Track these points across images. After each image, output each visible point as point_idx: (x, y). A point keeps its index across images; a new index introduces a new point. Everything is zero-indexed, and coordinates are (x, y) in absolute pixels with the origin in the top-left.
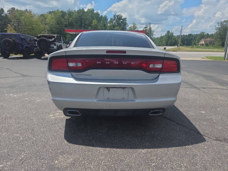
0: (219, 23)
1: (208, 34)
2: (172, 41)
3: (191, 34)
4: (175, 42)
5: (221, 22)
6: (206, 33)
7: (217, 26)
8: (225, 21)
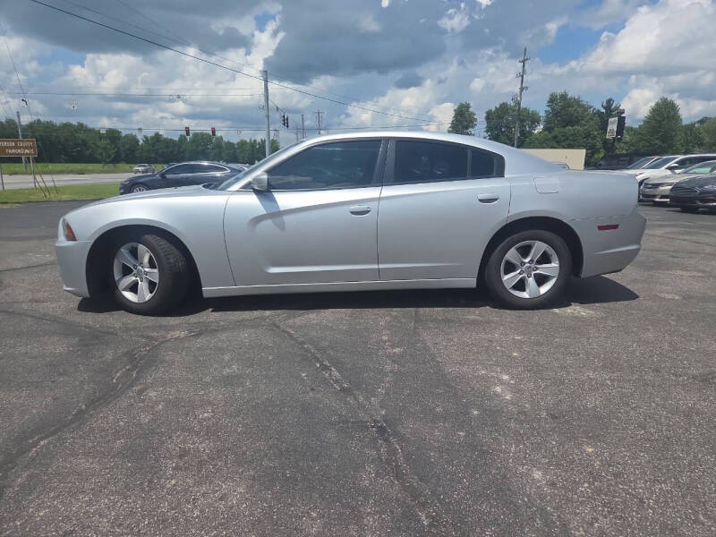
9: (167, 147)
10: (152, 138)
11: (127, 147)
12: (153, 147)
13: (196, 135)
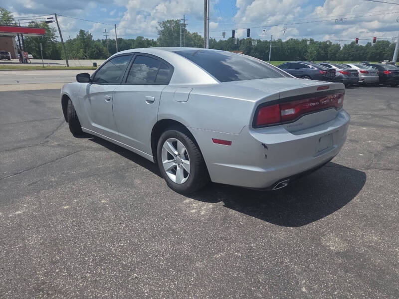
0: (160, 23)
1: (147, 39)
2: (93, 50)
3: (121, 39)
4: (98, 51)
5: (164, 22)
6: (145, 38)
7: (160, 29)
8: (168, 21)
9: (357, 51)
10: (349, 45)
11: (333, 51)
12: (348, 51)
13: (379, 42)
